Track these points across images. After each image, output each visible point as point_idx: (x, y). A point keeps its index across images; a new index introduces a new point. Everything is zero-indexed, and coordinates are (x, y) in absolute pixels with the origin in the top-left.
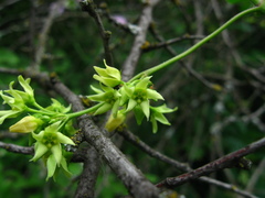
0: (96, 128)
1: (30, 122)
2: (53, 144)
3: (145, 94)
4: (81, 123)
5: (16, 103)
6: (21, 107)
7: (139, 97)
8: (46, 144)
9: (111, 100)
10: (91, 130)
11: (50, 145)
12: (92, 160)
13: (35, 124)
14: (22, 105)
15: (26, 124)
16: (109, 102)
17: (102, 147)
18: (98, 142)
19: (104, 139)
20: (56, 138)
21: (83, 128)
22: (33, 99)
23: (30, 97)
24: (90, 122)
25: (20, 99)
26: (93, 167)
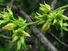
0: (37, 29)
1: (11, 26)
2: (21, 36)
3: (61, 17)
4: (31, 27)
5: (6, 17)
6: (8, 19)
7: (58, 18)
8: (18, 35)
9: (46, 18)
10: (35, 30)
11: (19, 36)
12: (36, 44)
13: (13, 27)
14: (9, 18)
15: (9, 26)
16: (45, 20)
17: (40, 38)
18: (38, 35)
19: (41, 34)
20: (22, 33)
21: (32, 29)
22: (12, 16)
23: (11, 15)
24: (35, 27)
25: (8, 16)
26: (37, 47)
